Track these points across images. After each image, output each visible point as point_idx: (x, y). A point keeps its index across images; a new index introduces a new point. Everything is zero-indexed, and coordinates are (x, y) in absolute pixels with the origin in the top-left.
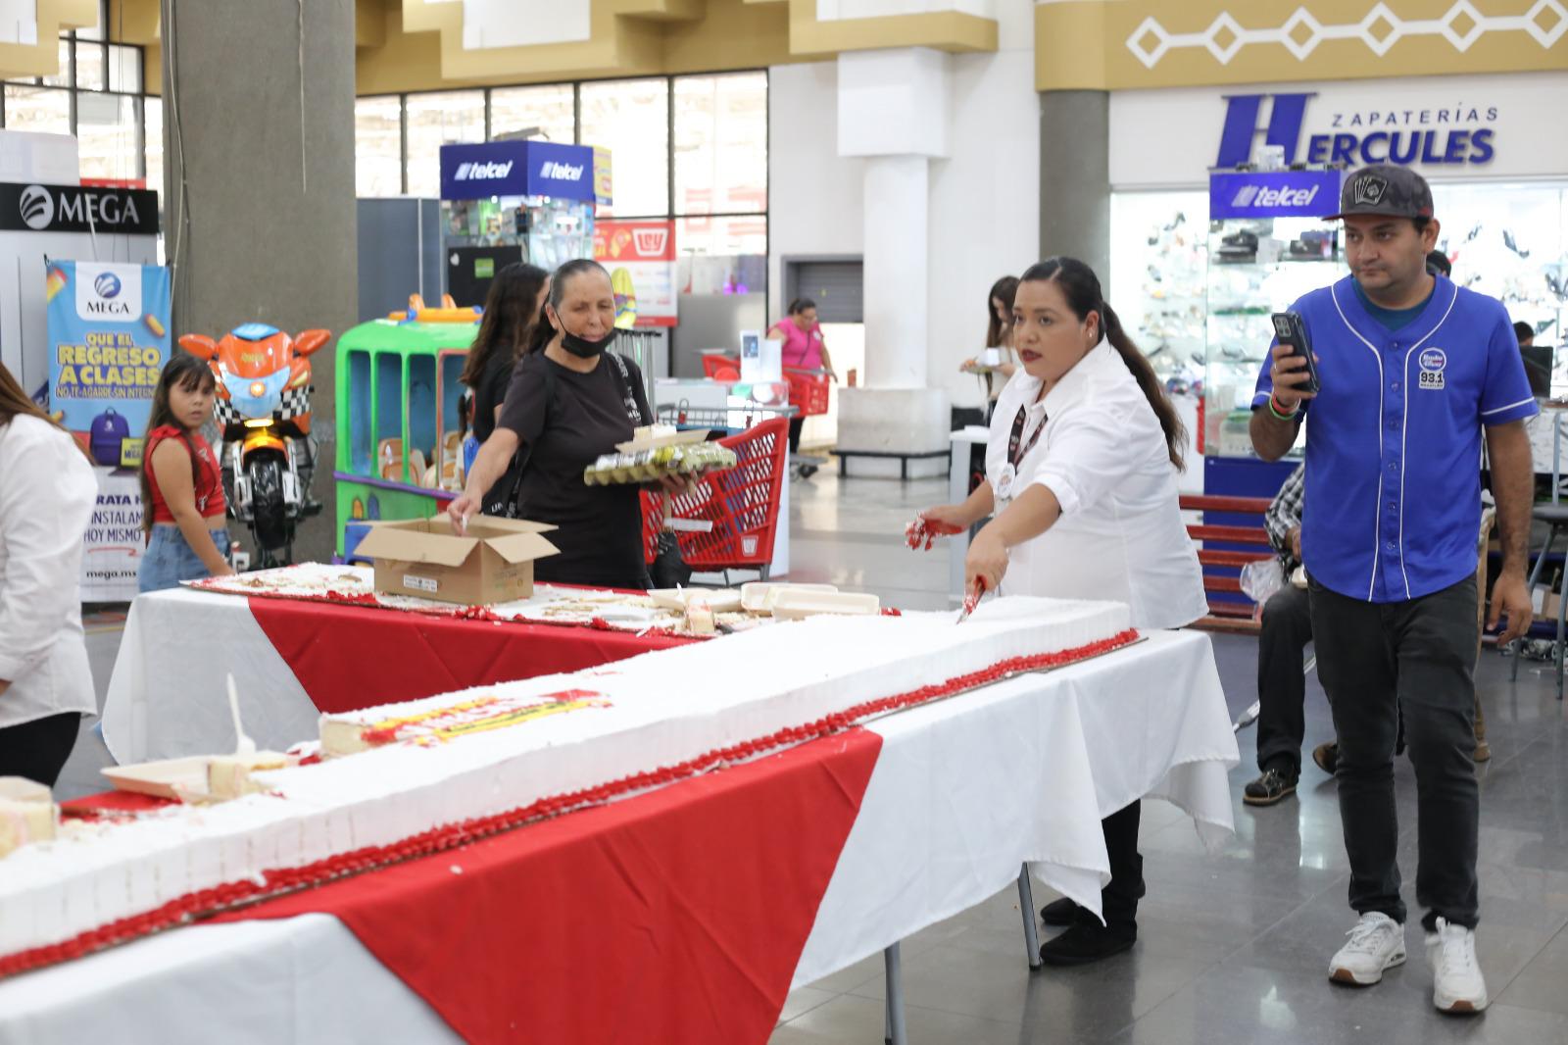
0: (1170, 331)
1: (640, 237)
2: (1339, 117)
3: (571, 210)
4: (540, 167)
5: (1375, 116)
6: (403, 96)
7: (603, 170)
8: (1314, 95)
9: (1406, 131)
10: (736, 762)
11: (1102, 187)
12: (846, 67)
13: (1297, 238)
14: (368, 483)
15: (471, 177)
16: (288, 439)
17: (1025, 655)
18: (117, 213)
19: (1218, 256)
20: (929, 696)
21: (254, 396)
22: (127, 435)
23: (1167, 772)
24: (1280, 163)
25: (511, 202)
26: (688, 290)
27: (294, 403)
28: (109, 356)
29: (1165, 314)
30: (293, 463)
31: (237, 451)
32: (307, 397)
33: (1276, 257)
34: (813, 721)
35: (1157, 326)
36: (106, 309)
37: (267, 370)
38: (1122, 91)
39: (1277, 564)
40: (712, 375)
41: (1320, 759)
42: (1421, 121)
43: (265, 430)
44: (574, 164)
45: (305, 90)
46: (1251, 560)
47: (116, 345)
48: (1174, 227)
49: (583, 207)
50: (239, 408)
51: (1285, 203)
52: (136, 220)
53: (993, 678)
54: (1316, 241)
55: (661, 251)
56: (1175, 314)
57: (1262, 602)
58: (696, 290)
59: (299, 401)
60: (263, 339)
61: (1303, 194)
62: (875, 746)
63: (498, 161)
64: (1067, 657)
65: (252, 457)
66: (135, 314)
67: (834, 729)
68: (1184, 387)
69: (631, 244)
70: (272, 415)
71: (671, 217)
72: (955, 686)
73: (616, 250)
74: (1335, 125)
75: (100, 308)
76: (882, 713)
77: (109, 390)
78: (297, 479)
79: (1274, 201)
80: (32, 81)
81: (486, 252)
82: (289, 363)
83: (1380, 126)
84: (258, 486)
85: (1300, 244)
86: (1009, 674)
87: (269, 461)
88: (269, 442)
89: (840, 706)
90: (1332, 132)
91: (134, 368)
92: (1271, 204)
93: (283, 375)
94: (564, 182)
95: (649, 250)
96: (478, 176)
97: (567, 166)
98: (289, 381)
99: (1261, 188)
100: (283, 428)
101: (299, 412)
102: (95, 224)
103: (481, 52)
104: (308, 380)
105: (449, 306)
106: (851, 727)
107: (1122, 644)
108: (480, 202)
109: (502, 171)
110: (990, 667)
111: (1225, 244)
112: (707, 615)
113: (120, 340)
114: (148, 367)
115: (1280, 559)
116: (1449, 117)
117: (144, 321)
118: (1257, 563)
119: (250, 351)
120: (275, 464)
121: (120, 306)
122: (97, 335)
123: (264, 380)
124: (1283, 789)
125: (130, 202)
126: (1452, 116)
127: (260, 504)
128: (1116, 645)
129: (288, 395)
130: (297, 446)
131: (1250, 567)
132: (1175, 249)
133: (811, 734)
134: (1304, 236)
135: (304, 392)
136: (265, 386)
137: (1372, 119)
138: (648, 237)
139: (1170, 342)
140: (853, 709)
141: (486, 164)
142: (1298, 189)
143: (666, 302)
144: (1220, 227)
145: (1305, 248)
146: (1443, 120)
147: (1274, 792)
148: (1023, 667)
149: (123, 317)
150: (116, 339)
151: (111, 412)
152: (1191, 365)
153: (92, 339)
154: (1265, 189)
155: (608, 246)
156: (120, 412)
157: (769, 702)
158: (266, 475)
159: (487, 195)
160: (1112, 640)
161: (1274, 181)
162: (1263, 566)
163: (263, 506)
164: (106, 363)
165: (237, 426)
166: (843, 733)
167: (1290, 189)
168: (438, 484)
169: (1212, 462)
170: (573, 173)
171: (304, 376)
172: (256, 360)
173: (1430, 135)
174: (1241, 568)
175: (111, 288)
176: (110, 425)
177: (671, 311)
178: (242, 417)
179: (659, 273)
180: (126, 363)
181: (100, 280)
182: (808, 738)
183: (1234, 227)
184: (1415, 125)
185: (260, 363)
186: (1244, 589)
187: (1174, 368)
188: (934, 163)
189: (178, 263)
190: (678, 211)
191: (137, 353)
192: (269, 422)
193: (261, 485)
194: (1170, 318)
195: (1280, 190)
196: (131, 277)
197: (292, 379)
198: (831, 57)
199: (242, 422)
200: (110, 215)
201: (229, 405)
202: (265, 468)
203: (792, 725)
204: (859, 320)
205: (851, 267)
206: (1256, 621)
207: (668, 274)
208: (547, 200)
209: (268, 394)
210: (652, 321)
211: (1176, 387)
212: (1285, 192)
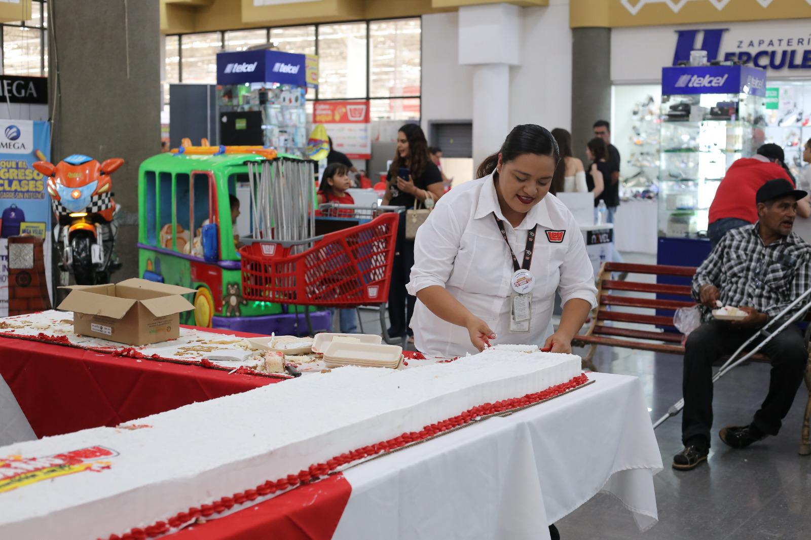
0: (646, 163)
1: (351, 110)
2: (741, 42)
3: (293, 91)
4: (273, 66)
5: (761, 42)
6: (223, 32)
7: (312, 68)
8: (727, 30)
9: (779, 50)
10: (215, 516)
11: (606, 82)
12: (463, 14)
13: (715, 106)
14: (155, 250)
15: (234, 71)
16: (97, 224)
17: (493, 402)
18: (23, 92)
19: (667, 117)
20: (407, 442)
21: (74, 198)
22: (23, 220)
23: (607, 480)
24: (704, 61)
25: (257, 86)
26: (377, 139)
27: (100, 203)
28: (13, 174)
29: (642, 154)
30: (100, 239)
31: (66, 231)
32: (109, 199)
33: (701, 117)
34: (296, 472)
35: (638, 160)
36: (12, 147)
37: (83, 183)
38: (618, 28)
39: (697, 309)
40: (372, 187)
41: (723, 437)
42: (788, 45)
43: (83, 218)
44: (294, 64)
45: (129, 19)
46: (681, 306)
47: (17, 168)
48: (648, 105)
49: (299, 89)
50: (65, 205)
51: (707, 85)
52: (35, 95)
53: (465, 422)
54: (726, 108)
55: (362, 118)
56: (648, 154)
57: (687, 334)
58: (382, 139)
59: (103, 202)
60: (82, 164)
61: (718, 80)
62: (343, 496)
63: (249, 62)
64: (530, 400)
65: (74, 235)
66: (29, 150)
67: (315, 477)
68: (652, 195)
69: (345, 115)
70: (85, 210)
71: (368, 98)
72: (431, 432)
73: (337, 117)
74: (739, 47)
75: (8, 146)
76: (363, 460)
77: (13, 194)
78: (102, 249)
79: (700, 84)
80: (19, 23)
81: (242, 115)
82: (98, 179)
83: (764, 47)
84: (76, 253)
85: (716, 110)
86: (478, 418)
87: (84, 238)
88: (84, 226)
89: (322, 458)
90: (737, 51)
91: (28, 181)
92: (698, 86)
93: (93, 186)
94: (287, 74)
95: (355, 117)
96: (238, 71)
97: (289, 65)
98: (96, 189)
99: (693, 76)
100: (93, 218)
101: (103, 208)
102: (10, 97)
103: (263, 7)
104: (109, 189)
105: (205, 145)
106: (331, 475)
107: (574, 387)
108: (239, 86)
109: (251, 68)
110: (463, 413)
111: (671, 110)
112: (278, 359)
113: (20, 165)
114: (36, 181)
115: (699, 307)
116: (804, 43)
117: (35, 154)
118: (684, 308)
119: (73, 171)
120: (87, 240)
121: (20, 145)
122: (6, 161)
123: (80, 189)
124: (699, 458)
125: (31, 85)
126: (805, 42)
127: (77, 264)
128: (568, 388)
129: (96, 198)
130: (103, 229)
131: (681, 310)
132: (648, 118)
133: (293, 484)
134: (719, 104)
135: (107, 196)
136: (81, 192)
137: (760, 44)
138: (355, 109)
139: (645, 169)
140: (335, 459)
141: (242, 64)
142: (715, 76)
143: (364, 146)
144: (668, 100)
145: (719, 112)
146: (800, 44)
147: (692, 461)
148: (491, 412)
149: (22, 151)
150: (17, 164)
151: (14, 207)
152: (655, 181)
153: (3, 164)
154: (695, 77)
155: (333, 115)
156: (19, 207)
157: (252, 462)
158: (81, 246)
159: (243, 82)
160: (567, 384)
161: (701, 72)
162: (689, 310)
163: (78, 265)
164: (11, 178)
165: (64, 216)
166: (323, 480)
167: (711, 76)
168: (190, 252)
169: (662, 241)
170: (294, 70)
171: (107, 187)
172: (78, 177)
173: (793, 53)
174: (675, 310)
175: (15, 134)
176: (13, 214)
177: (368, 151)
178: (68, 211)
179: (361, 130)
180: (23, 178)
181: (8, 130)
182: (290, 488)
183: (676, 100)
184: (784, 47)
185: (79, 178)
186: (676, 325)
187: (647, 184)
188: (513, 69)
189: (54, 120)
190: (371, 95)
191: (30, 172)
192: (84, 214)
193: (77, 252)
194: (645, 156)
195: (704, 77)
196: (27, 128)
197: (98, 188)
198: (454, 9)
199: (68, 214)
200: (19, 92)
201: (60, 204)
202: (81, 242)
203: (274, 479)
204: (470, 156)
205: (466, 127)
206: (681, 347)
207: (366, 130)
208: (278, 85)
209: (83, 197)
210: (357, 156)
211: (647, 195)
212: (707, 78)
